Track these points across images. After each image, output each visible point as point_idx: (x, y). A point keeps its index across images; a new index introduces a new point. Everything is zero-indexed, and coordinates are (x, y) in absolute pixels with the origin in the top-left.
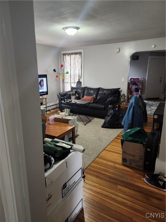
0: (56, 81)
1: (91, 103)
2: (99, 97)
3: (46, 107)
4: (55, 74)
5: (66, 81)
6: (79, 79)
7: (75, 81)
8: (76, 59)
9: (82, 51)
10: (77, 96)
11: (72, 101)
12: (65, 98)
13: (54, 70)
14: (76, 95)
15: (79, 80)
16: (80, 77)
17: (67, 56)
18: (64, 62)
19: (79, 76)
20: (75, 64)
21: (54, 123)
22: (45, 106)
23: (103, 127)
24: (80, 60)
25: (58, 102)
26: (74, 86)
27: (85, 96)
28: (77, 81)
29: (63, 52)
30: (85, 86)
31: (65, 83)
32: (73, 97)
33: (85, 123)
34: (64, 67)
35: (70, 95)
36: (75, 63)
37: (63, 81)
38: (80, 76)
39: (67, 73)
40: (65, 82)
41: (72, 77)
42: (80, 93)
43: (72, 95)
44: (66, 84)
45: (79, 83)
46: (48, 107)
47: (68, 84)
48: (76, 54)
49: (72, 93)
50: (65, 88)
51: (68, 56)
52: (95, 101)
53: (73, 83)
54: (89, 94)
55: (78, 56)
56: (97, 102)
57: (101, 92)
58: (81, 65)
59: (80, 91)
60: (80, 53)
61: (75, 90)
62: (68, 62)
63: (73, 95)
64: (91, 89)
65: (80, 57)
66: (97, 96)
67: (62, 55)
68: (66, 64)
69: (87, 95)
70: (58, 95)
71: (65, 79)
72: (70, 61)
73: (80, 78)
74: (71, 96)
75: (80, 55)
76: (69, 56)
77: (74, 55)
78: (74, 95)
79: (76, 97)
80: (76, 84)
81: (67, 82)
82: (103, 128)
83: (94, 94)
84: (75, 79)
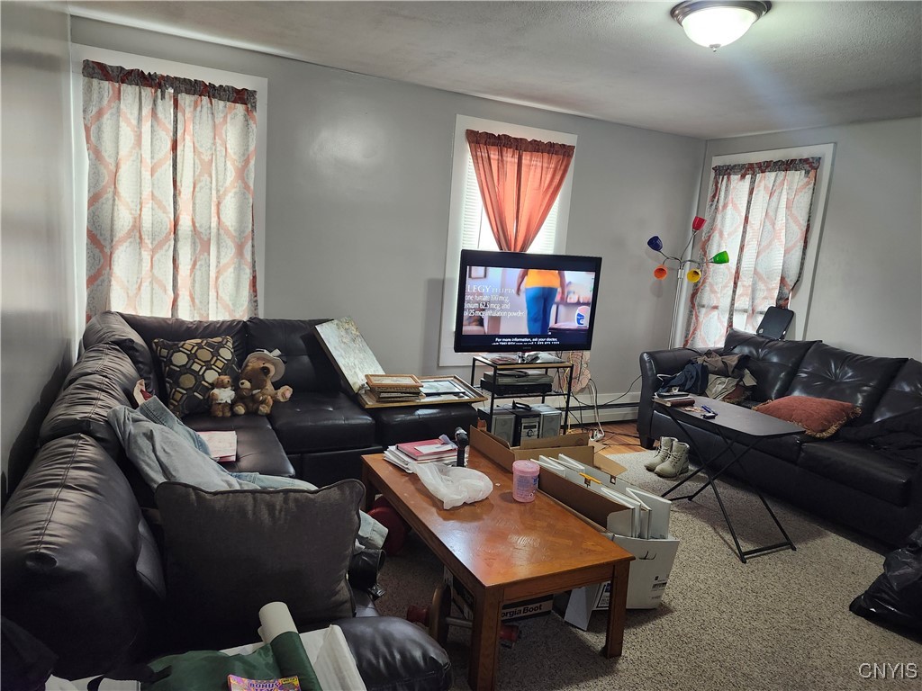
0: (658, 292)
1: (821, 440)
2: (888, 415)
3: (568, 409)
4: (653, 260)
5: (707, 297)
6: (782, 298)
7: (757, 302)
8: (784, 192)
9: (825, 151)
10: (749, 381)
11: (691, 404)
12: (673, 383)
13: (654, 243)
14: (741, 377)
15: (779, 299)
16: (788, 286)
17: (735, 178)
18: (716, 209)
19: (783, 280)
20: (769, 217)
21: (531, 498)
22: (560, 401)
23: (858, 608)
24: (804, 200)
25: (635, 395)
26: (747, 326)
27: (797, 394)
28: (767, 302)
29: (718, 161)
30: (810, 338)
31: (703, 311)
32: (719, 385)
33: (746, 547)
34: (712, 229)
35: (705, 372)
36: (771, 213)
37: (694, 295)
38: (791, 281)
39: (721, 259)
40: (705, 302)
41: (745, 281)
42: (773, 370)
43: (714, 373)
44: (706, 314)
45: (779, 315)
46: (575, 408)
47: (715, 313)
48: (787, 165)
49: (721, 364)
50: (698, 333)
51: (743, 177)
52: (854, 430)
53: (745, 311)
54: (824, 386)
55: (797, 177)
56: (864, 444)
57: (907, 389)
58: (804, 224)
59: (775, 359)
60: (811, 165)
61: (746, 350)
62: (735, 206)
63: (723, 373)
64: (844, 358)
65: (808, 183)
66: (873, 403)
67: (713, 174)
68: (723, 218)
69: (808, 389)
70: (642, 359)
71: (708, 288)
72: (749, 202)
73: (786, 291)
74: (712, 377)
75: (807, 173)
76: (748, 177)
77: (774, 174)
78: (727, 376)
79: (740, 387)
80: (760, 318)
81: (715, 303)
82: (859, 621)
83: (856, 388)
84: (760, 295)
